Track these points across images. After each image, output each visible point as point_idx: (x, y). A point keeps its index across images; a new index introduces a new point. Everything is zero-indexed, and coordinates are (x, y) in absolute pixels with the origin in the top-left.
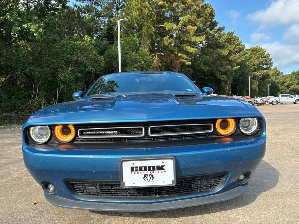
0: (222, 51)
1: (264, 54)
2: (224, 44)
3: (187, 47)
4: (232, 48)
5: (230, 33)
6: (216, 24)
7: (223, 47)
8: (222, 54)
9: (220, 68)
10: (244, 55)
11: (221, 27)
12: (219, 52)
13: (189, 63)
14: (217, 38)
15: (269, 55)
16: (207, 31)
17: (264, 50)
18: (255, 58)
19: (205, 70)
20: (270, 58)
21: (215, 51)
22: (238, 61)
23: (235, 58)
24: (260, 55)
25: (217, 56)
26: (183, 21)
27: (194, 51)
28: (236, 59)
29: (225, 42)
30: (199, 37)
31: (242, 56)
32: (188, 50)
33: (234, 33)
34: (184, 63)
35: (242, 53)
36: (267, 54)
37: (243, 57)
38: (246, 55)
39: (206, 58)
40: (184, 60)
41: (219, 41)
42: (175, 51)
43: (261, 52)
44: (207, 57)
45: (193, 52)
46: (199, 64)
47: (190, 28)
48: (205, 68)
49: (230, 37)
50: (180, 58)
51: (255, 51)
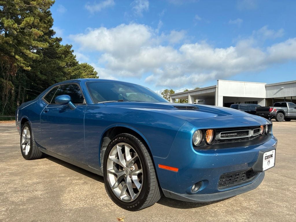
0: (59, 62)
1: (93, 71)
2: (61, 55)
3: (25, 51)
4: (69, 61)
5: (68, 47)
6: (53, 33)
7: (60, 58)
8: (60, 65)
9: (56, 78)
10: (78, 69)
11: (58, 38)
12: (56, 62)
13: (28, 68)
14: (55, 48)
15: (97, 73)
16: (46, 38)
17: (93, 68)
18: (85, 74)
19: (42, 78)
20: (97, 76)
21: (52, 61)
22: (72, 74)
23: (69, 70)
24: (89, 72)
25: (55, 66)
26: (27, 22)
27: (35, 57)
28: (70, 72)
29: (62, 54)
30: (41, 43)
31: (76, 70)
32: (27, 54)
33: (72, 47)
34: (22, 67)
35: (76, 67)
36: (95, 72)
37: (77, 72)
38: (80, 70)
39: (42, 66)
40: (22, 64)
41: (57, 51)
42: (12, 52)
43: (90, 70)
44: (45, 66)
45: (33, 58)
46: (35, 71)
47: (35, 31)
48: (42, 76)
49: (68, 50)
50: (17, 61)
51: (85, 67)
